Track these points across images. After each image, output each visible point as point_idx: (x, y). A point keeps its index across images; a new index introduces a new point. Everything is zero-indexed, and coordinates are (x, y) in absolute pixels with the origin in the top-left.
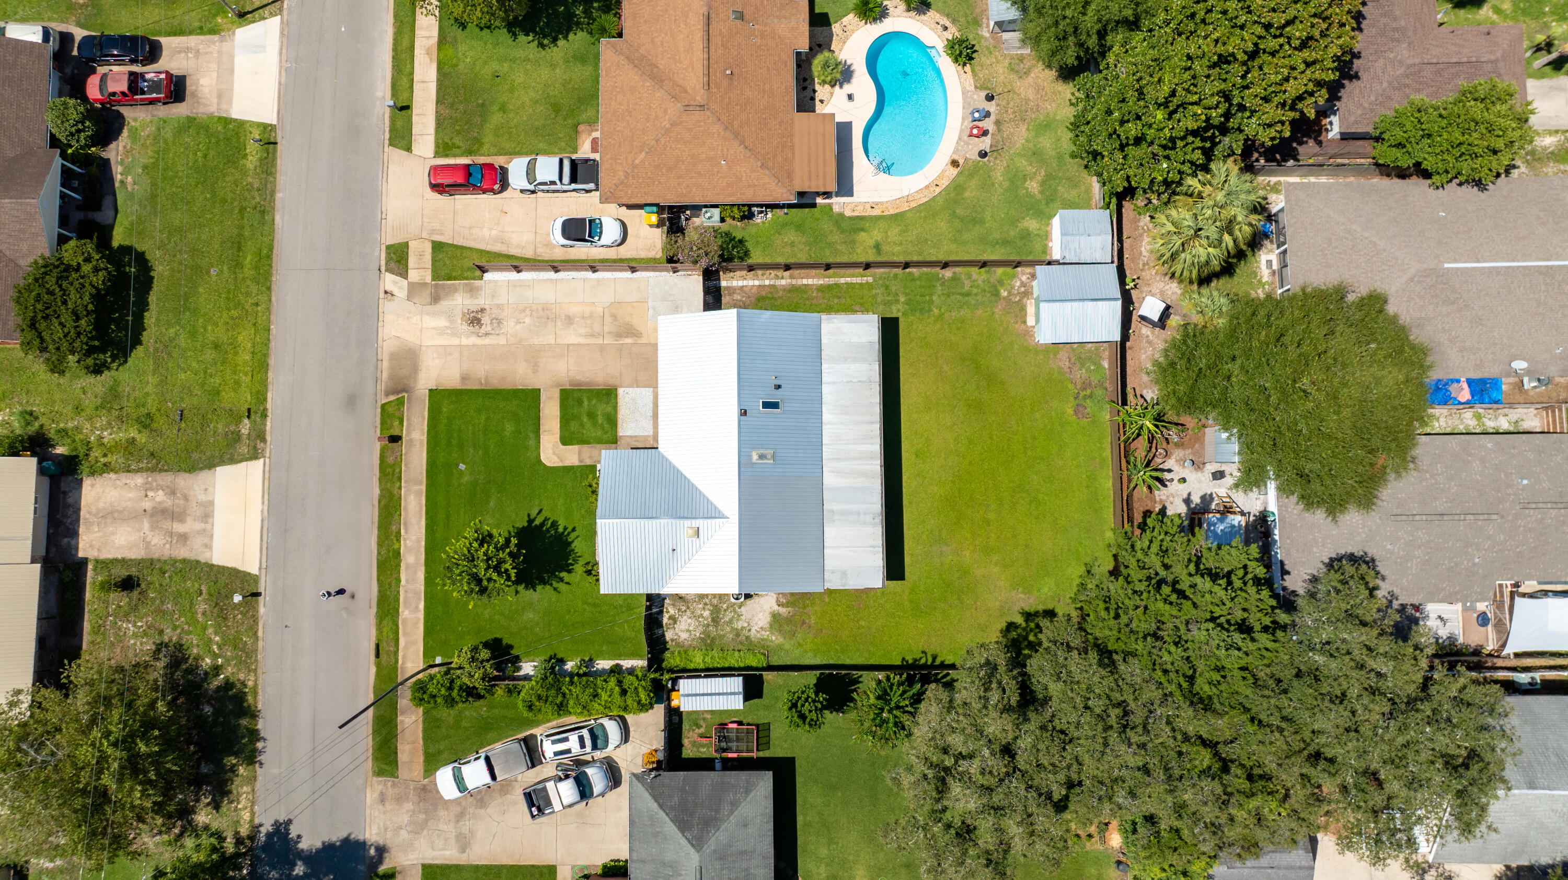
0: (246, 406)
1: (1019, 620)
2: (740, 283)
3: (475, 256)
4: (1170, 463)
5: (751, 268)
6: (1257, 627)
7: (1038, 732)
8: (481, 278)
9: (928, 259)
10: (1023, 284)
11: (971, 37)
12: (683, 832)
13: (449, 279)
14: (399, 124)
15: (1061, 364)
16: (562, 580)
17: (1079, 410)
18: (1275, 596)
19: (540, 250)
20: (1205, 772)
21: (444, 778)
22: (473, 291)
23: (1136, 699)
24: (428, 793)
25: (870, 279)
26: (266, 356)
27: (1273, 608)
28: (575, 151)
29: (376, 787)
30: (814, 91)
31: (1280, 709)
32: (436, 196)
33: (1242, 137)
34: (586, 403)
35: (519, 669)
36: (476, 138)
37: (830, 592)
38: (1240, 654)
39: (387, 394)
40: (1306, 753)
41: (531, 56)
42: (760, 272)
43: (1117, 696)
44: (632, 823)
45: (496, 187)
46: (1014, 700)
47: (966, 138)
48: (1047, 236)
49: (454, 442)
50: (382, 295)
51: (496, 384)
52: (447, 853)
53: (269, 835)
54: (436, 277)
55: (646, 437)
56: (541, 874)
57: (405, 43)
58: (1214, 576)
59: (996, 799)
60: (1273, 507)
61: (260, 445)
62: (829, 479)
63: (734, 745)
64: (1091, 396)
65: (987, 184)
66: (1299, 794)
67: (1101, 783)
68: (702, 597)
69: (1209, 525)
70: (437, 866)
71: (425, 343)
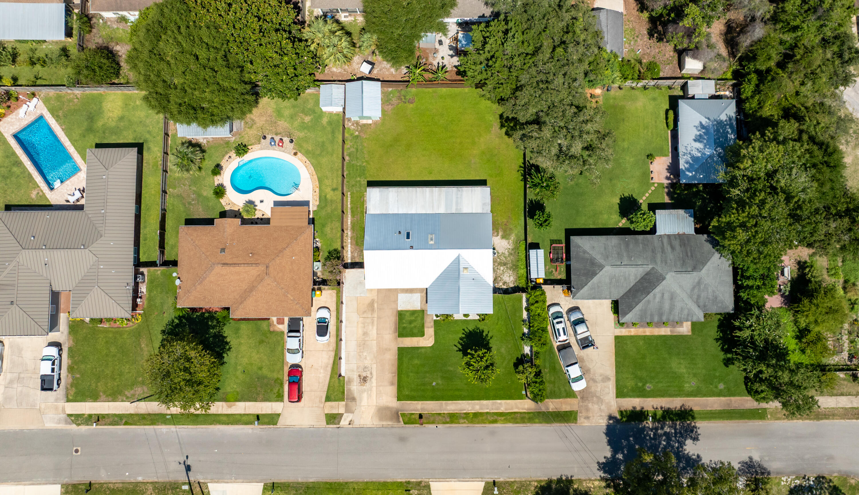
0: (404, 492)
1: (504, 130)
2: (349, 253)
3: (333, 380)
4: (435, 63)
5: (343, 247)
6: (506, 27)
7: (550, 117)
8: (344, 377)
9: (341, 167)
10: (353, 125)
11: (235, 146)
12: (596, 274)
13: (344, 392)
14: (266, 420)
15: (390, 109)
16: (487, 335)
17: (411, 102)
18: (493, 20)
19: (331, 349)
20: (565, 50)
21: (577, 387)
22: (350, 381)
23: (536, 77)
24: (585, 394)
25: (349, 193)
26: (379, 483)
27: (498, 21)
28: (283, 333)
29: (582, 421)
30: (258, 218)
31: (540, 20)
32: (303, 399)
33: (292, 25)
34: (405, 325)
35: (527, 354)
36: (275, 382)
37: (491, 211)
38: (517, 34)
39: (399, 422)
40: (557, 10)
41: (235, 355)
42: (344, 244)
43: (535, 84)
44: (594, 298)
45: (300, 369)
46: (536, 127)
47: (283, 149)
48: (331, 113)
49: (423, 388)
50: (351, 426)
51: (395, 369)
52: (610, 386)
53: (605, 472)
54: (342, 399)
55: (421, 297)
56: (619, 342)
57: (224, 419)
58: (485, 43)
59: (577, 134)
60: (455, 20)
61: (423, 484)
62: (442, 210)
63: (560, 256)
64: (405, 96)
65: (306, 139)
66: (573, 13)
67: (570, 93)
68: (494, 270)
69: (463, 47)
70: (617, 391)
71: (375, 404)
